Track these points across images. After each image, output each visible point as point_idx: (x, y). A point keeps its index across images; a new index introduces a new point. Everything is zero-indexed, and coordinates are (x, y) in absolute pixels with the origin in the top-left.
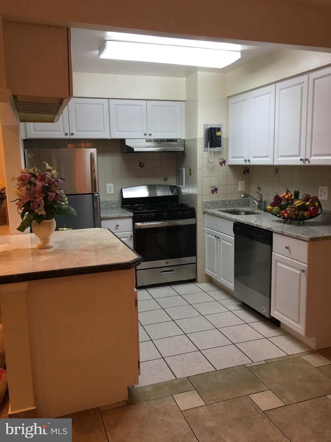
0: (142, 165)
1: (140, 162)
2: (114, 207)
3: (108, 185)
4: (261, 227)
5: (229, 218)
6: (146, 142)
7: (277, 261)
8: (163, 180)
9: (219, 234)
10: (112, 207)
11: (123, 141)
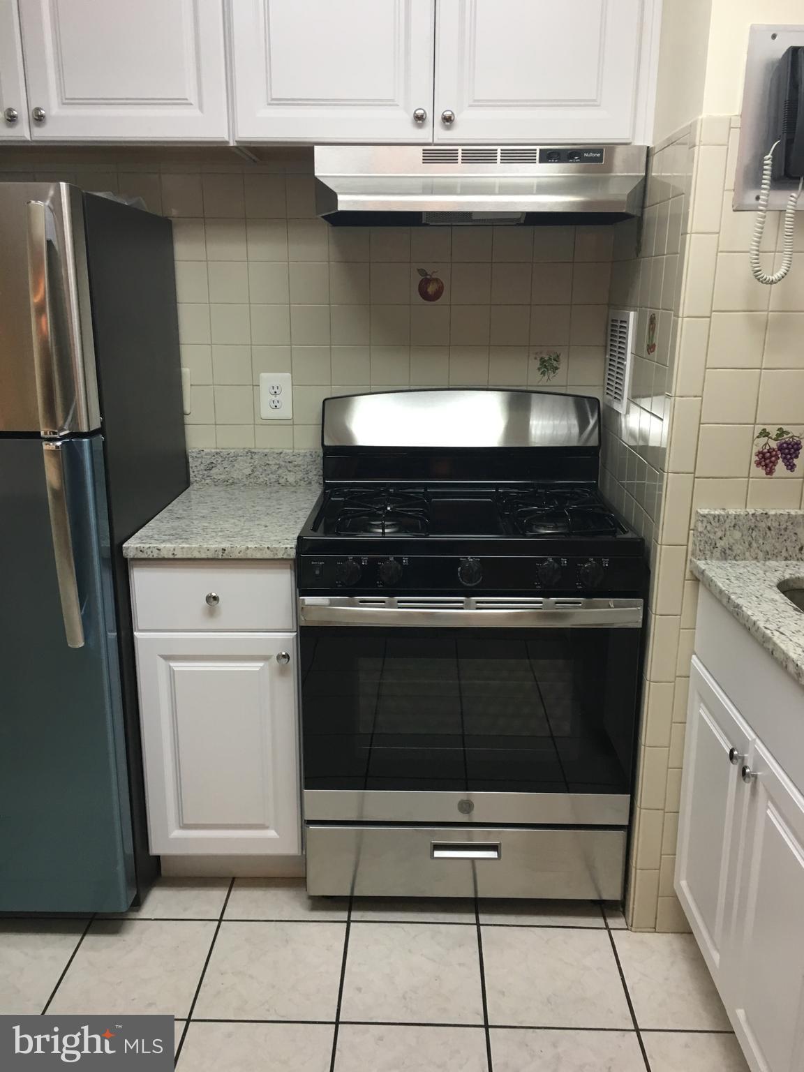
0: (431, 289)
1: (422, 272)
2: (291, 479)
3: (268, 379)
6: (425, 161)
8: (537, 363)
9: (754, 749)
10: (282, 481)
11: (301, 155)
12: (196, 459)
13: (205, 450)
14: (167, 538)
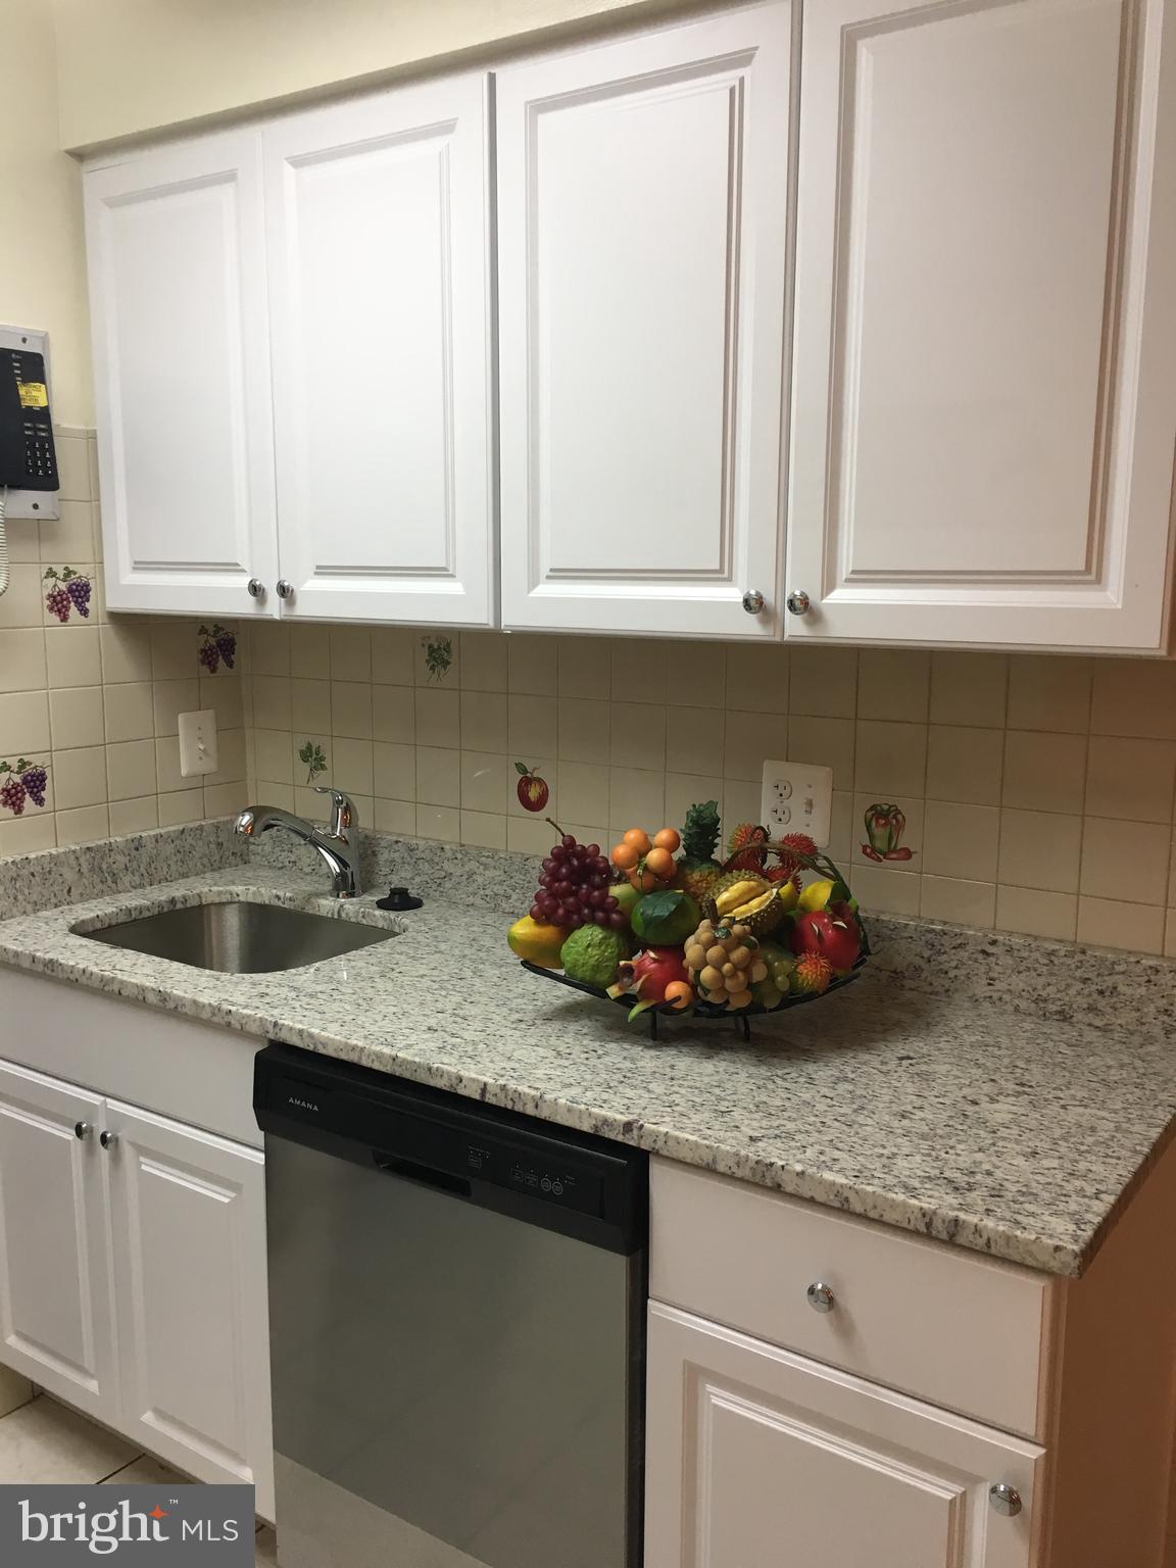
4: (530, 1110)
5: (205, 1015)
7: (694, 1377)
9: (107, 1110)
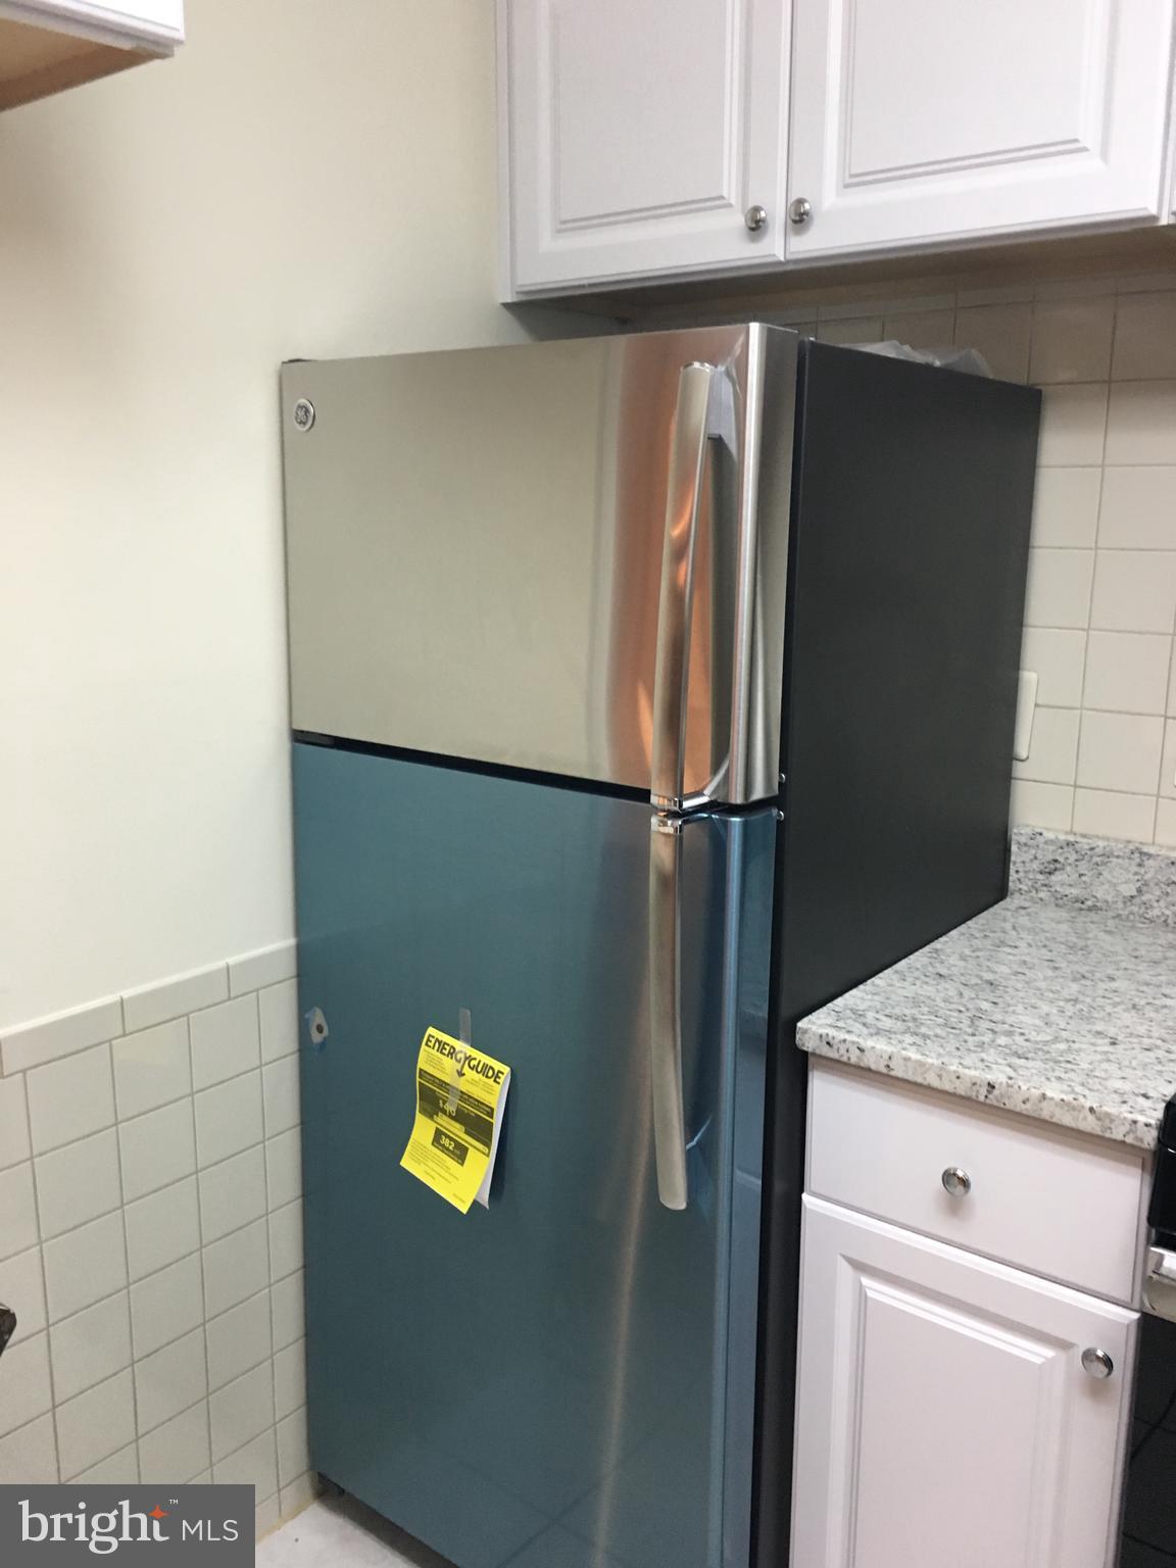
12: (1025, 849)
13: (1045, 834)
14: (887, 1023)
